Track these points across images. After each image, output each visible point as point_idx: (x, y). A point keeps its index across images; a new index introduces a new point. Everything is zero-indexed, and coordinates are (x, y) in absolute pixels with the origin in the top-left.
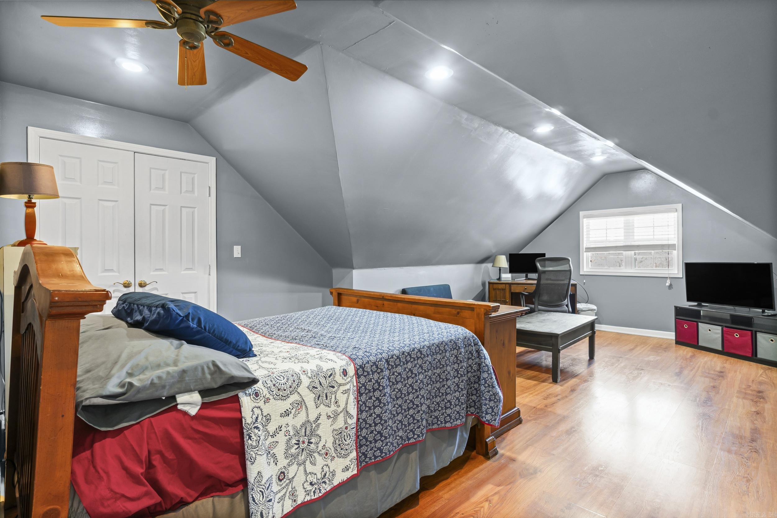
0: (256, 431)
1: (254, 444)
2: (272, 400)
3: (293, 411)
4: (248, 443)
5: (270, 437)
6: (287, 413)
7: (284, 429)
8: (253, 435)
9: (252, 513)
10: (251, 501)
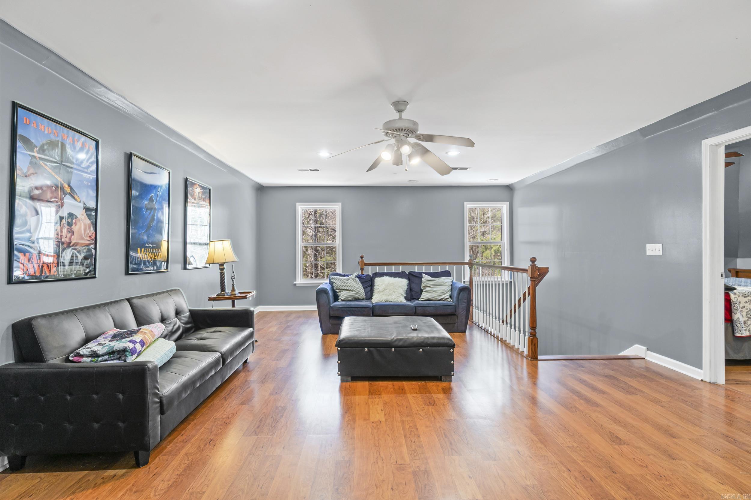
0: (736, 305)
1: (736, 308)
2: (741, 297)
3: (749, 302)
4: (733, 307)
5: (740, 309)
6: (747, 302)
7: (745, 307)
8: (735, 305)
9: (736, 330)
10: (735, 325)
